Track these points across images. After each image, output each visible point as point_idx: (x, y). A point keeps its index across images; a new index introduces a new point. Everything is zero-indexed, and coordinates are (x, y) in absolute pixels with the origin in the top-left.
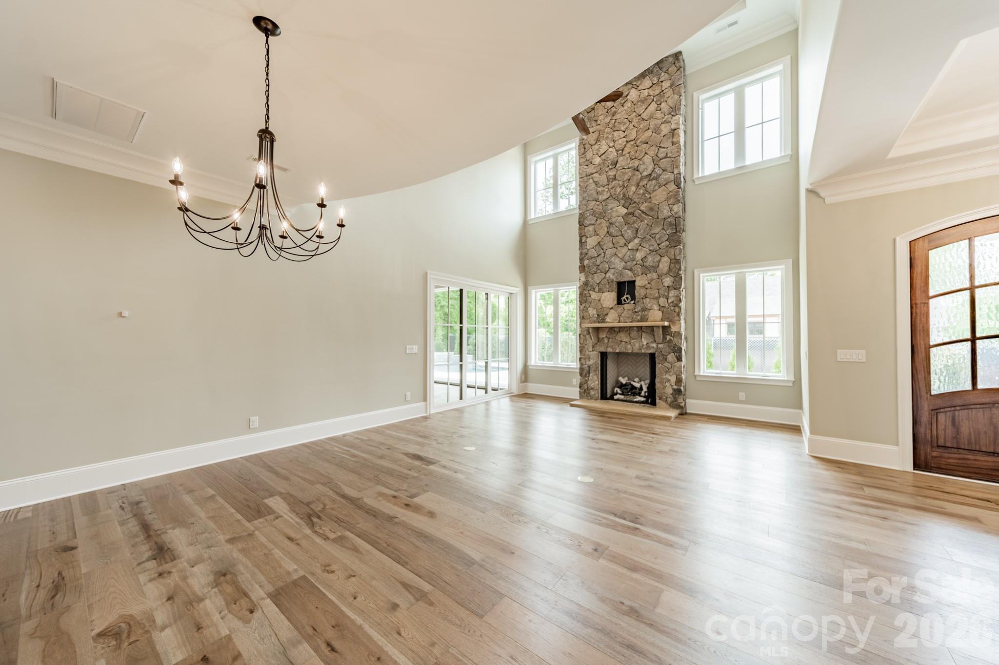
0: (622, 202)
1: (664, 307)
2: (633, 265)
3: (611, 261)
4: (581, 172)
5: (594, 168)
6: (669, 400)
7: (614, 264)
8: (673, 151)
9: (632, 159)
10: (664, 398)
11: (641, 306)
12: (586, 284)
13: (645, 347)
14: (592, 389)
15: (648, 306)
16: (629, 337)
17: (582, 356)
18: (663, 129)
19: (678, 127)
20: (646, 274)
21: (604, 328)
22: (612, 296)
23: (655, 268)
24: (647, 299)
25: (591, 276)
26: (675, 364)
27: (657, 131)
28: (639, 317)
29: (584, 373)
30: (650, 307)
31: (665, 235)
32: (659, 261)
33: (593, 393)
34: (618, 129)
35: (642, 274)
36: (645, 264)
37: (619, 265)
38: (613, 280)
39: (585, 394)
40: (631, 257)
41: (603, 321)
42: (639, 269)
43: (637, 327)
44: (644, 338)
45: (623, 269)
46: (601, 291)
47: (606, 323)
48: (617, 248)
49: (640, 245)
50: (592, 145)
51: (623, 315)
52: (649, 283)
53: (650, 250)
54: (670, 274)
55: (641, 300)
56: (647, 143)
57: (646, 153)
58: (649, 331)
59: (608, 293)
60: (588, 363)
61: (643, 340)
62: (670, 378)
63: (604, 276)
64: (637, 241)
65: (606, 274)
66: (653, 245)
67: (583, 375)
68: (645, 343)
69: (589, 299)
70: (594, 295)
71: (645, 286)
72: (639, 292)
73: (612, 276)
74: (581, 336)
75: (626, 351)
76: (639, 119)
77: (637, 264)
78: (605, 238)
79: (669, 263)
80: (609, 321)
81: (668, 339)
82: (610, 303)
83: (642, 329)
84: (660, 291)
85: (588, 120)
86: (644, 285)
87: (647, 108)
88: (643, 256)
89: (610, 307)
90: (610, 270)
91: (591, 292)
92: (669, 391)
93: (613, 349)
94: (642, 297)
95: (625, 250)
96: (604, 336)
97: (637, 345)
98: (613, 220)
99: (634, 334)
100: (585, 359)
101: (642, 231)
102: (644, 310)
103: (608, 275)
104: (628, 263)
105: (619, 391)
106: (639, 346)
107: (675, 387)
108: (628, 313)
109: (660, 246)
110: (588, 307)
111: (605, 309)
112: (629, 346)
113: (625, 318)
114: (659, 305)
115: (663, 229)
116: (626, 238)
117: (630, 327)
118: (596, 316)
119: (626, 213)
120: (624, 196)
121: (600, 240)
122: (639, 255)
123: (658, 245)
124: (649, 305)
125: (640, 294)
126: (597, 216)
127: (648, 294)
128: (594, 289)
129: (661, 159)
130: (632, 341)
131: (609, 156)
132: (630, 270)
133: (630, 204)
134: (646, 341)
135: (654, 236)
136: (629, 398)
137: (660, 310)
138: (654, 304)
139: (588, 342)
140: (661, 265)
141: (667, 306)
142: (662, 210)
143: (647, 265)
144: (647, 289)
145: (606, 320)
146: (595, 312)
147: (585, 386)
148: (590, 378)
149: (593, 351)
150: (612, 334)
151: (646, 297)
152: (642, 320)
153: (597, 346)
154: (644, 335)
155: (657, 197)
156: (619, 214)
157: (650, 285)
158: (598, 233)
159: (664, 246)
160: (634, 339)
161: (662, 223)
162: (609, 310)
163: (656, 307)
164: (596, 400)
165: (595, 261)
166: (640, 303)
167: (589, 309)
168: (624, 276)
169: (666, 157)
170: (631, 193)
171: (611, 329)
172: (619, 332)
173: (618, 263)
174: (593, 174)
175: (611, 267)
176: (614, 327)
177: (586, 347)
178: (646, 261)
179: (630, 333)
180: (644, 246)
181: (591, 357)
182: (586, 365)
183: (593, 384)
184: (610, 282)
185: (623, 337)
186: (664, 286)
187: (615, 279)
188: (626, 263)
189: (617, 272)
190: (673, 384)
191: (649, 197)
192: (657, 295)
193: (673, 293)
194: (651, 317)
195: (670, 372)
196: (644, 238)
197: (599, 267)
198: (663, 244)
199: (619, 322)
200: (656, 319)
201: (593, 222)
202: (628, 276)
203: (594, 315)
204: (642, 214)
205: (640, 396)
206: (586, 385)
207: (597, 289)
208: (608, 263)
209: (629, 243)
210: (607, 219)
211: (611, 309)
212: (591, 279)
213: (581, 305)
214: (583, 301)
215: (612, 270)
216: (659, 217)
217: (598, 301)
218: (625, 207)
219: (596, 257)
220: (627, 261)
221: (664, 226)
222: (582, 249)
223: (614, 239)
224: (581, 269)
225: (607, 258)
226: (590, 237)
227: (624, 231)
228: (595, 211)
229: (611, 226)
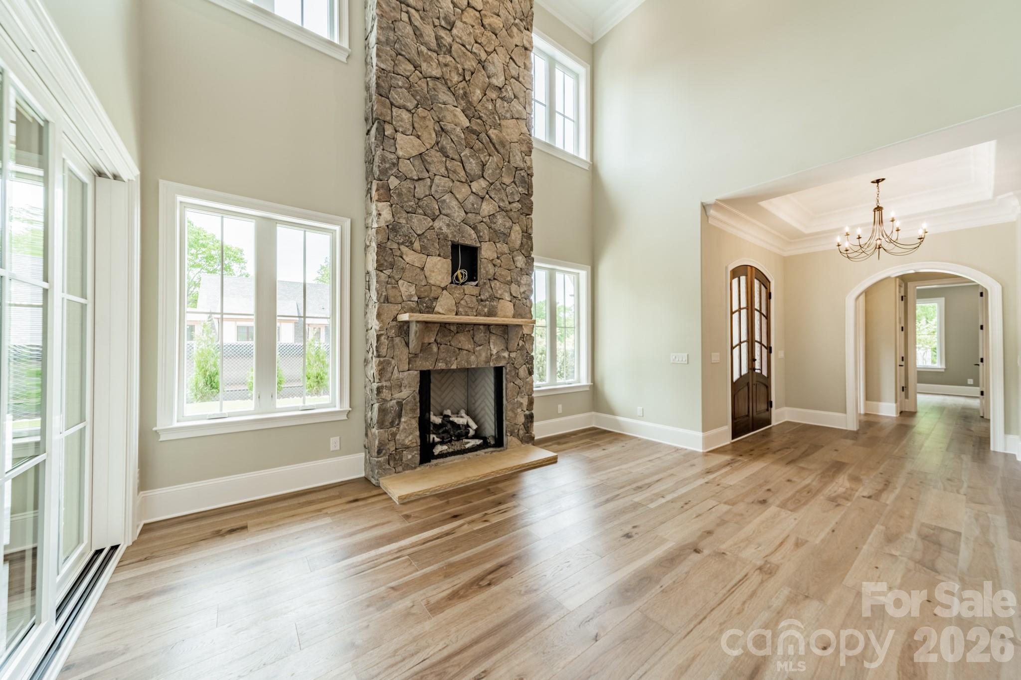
0: (463, 103)
1: (515, 297)
2: (477, 221)
3: (444, 201)
6: (521, 432)
7: (450, 208)
9: (476, 42)
10: (516, 431)
11: (489, 292)
12: (393, 228)
13: (494, 357)
14: (407, 448)
15: (497, 293)
16: (472, 342)
17: (384, 384)
18: (515, 35)
19: (530, 49)
20: (494, 242)
21: (429, 325)
23: (505, 236)
24: (496, 281)
25: (404, 215)
26: (528, 380)
27: (507, 27)
28: (486, 310)
29: (389, 418)
30: (501, 295)
31: (516, 192)
32: (511, 228)
33: (410, 457)
35: (489, 240)
36: (493, 226)
37: (457, 213)
38: (447, 236)
39: (392, 463)
40: (475, 206)
41: (431, 310)
42: (485, 233)
43: (484, 325)
44: (494, 343)
45: (462, 222)
46: (425, 251)
47: (436, 314)
48: (453, 181)
49: (487, 193)
51: (462, 302)
52: (498, 258)
53: (499, 207)
54: (523, 252)
55: (488, 281)
56: (496, 35)
57: (495, 50)
58: (499, 332)
59: (436, 258)
60: (397, 395)
61: (492, 346)
62: (521, 400)
63: (431, 224)
64: (483, 183)
65: (433, 220)
66: (503, 201)
67: (387, 423)
68: (494, 352)
69: (400, 263)
70: (411, 257)
71: (493, 260)
72: (485, 268)
73: (445, 229)
74: (383, 338)
75: (469, 367)
77: (482, 221)
78: (433, 152)
79: (521, 235)
80: (441, 311)
81: (520, 345)
82: (443, 279)
83: (489, 330)
84: (512, 274)
86: (491, 258)
88: (491, 213)
89: (443, 285)
90: (441, 216)
91: (404, 249)
92: (521, 419)
93: (447, 364)
94: (489, 277)
95: (465, 190)
96: (432, 340)
97: (484, 355)
98: (449, 127)
99: (480, 336)
100: (390, 388)
101: (490, 171)
102: (493, 298)
103: (437, 224)
104: (470, 215)
105: (437, 440)
106: (486, 357)
107: (527, 412)
108: (471, 301)
109: (511, 206)
110: (397, 277)
111: (433, 288)
112: (473, 358)
113: (466, 309)
114: (511, 294)
115: (514, 182)
116: (467, 171)
117: (475, 324)
118: (416, 299)
119: (468, 127)
120: (465, 93)
121: (423, 150)
122: (487, 208)
123: (510, 203)
124: (499, 292)
125: (487, 272)
126: (418, 98)
127: (497, 274)
128: (412, 243)
129: (512, 78)
130: (478, 348)
132: (473, 229)
133: (473, 117)
134: (496, 347)
135: (505, 186)
136: (457, 446)
137: (511, 301)
138: (505, 291)
139: (397, 352)
140: (512, 234)
141: (518, 296)
142: (514, 153)
143: (496, 228)
144: (494, 265)
145: (436, 309)
146: (412, 290)
147: (391, 447)
148: (401, 427)
149: (408, 370)
150: (447, 336)
151: (494, 279)
152: (491, 314)
153: (418, 359)
154: (493, 339)
155: (509, 131)
156: (457, 120)
157: (499, 261)
158: (420, 134)
159: (516, 208)
160: (480, 346)
161: (514, 173)
162: (440, 290)
163: (507, 297)
164: (415, 468)
165: (413, 187)
166: (487, 287)
167: (400, 282)
168: (464, 235)
169: (517, 79)
170: (475, 98)
171: (444, 326)
172: (457, 333)
173: (457, 209)
175: (443, 212)
176: (449, 324)
177: (393, 362)
178: (494, 220)
179: (474, 335)
180: (493, 196)
181: (405, 382)
182: (394, 402)
183: (410, 438)
184: (441, 238)
185: (463, 341)
186: (516, 267)
187: (450, 236)
188: (466, 213)
189: (453, 225)
190: (525, 409)
191: (499, 122)
192: (509, 278)
193: (525, 279)
194: (501, 310)
195: (522, 393)
196: (492, 184)
197: (420, 203)
198: (514, 205)
199: (457, 314)
200: (507, 314)
201: (410, 105)
202: (469, 238)
203: (411, 296)
204: (491, 145)
205: (467, 438)
206: (392, 443)
207: (417, 245)
208: (437, 201)
209: (471, 182)
210: (436, 118)
211: (443, 289)
212: (404, 221)
213: (381, 271)
214: (385, 264)
215: (445, 217)
216: (511, 162)
217: (419, 270)
218: (466, 115)
219: (414, 180)
220: (468, 211)
221: (516, 179)
222: (383, 150)
223: (448, 162)
224: (381, 191)
225: (436, 191)
226: (402, 133)
227: (464, 156)
228: (414, 86)
229: (444, 134)
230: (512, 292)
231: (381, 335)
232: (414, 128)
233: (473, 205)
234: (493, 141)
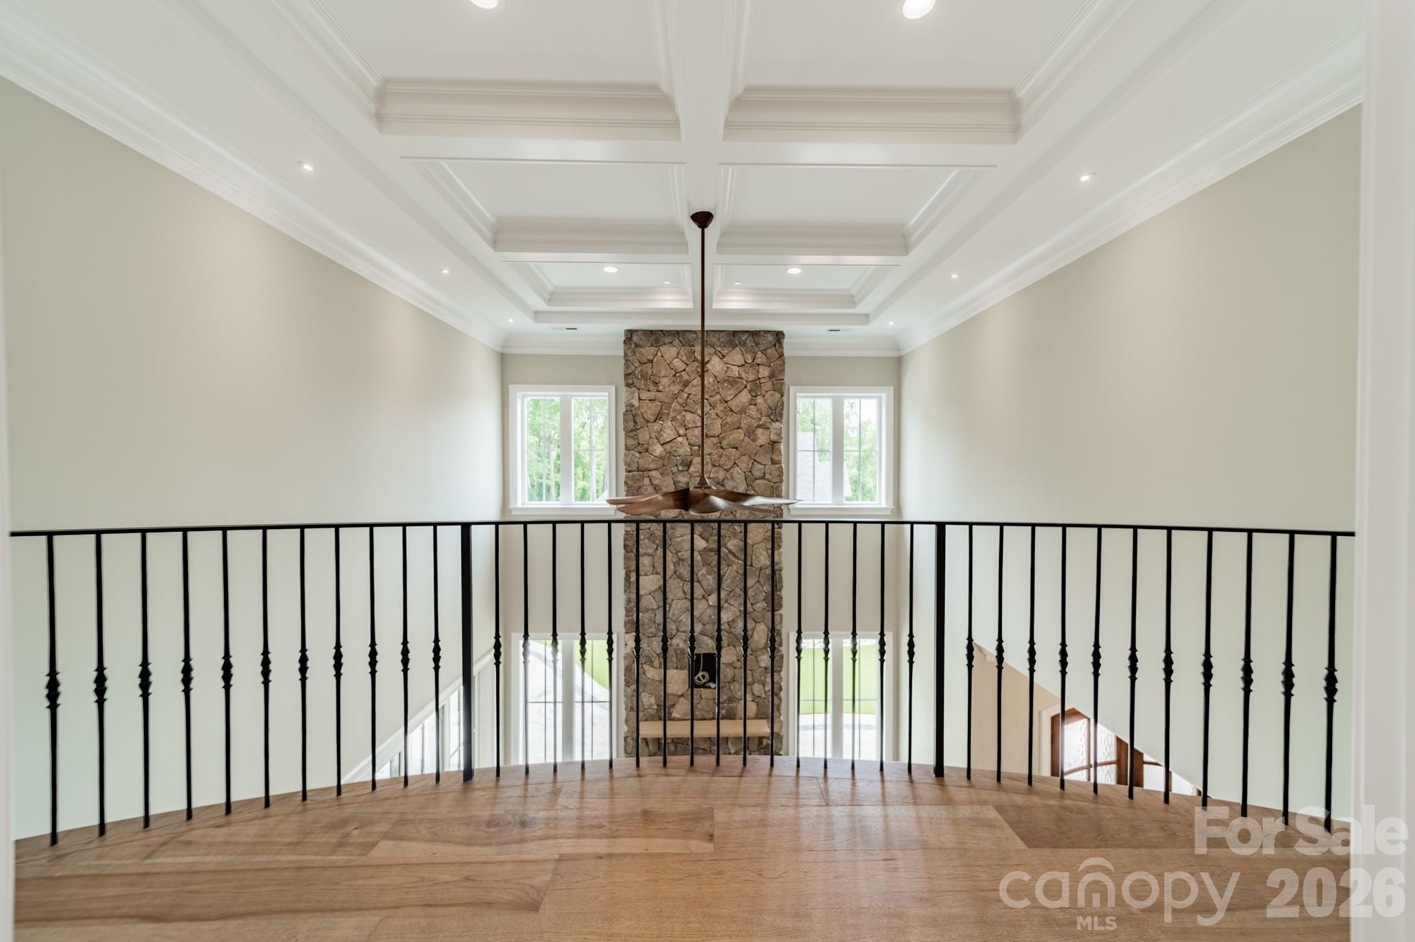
0: (699, 529)
1: (758, 697)
3: (681, 621)
4: (628, 460)
5: (653, 461)
8: (773, 473)
9: (715, 466)
11: (727, 694)
15: (736, 695)
18: (759, 436)
19: (779, 441)
20: (734, 646)
22: (682, 676)
24: (736, 683)
25: (646, 639)
27: (750, 433)
28: (723, 711)
30: (740, 696)
31: (761, 592)
32: (753, 629)
34: (693, 411)
35: (729, 645)
36: (733, 630)
38: (684, 650)
40: (713, 617)
41: (668, 716)
42: (724, 639)
44: (732, 743)
45: (700, 633)
49: (726, 601)
50: (648, 421)
51: (699, 706)
52: (738, 660)
53: (739, 611)
54: (768, 650)
55: (727, 684)
56: (737, 448)
57: (735, 463)
59: (676, 671)
61: (730, 745)
63: (668, 643)
68: (733, 751)
69: (643, 679)
70: (651, 673)
71: (733, 663)
72: (725, 673)
73: (682, 645)
74: (629, 740)
76: (726, 408)
78: (671, 582)
79: (766, 633)
80: (677, 716)
81: (764, 744)
82: (680, 687)
84: (754, 674)
85: (642, 376)
86: (730, 662)
87: (736, 395)
88: (731, 619)
89: (680, 693)
90: (679, 633)
91: (645, 667)
94: (728, 680)
95: (702, 605)
101: (729, 581)
102: (731, 700)
103: (675, 642)
104: (707, 626)
108: (708, 705)
109: (754, 607)
110: (640, 691)
111: (670, 697)
113: (703, 713)
114: (753, 694)
115: (758, 582)
116: (705, 587)
118: (655, 707)
119: (705, 548)
121: (662, 583)
122: (725, 617)
123: (752, 605)
124: (739, 693)
125: (726, 675)
126: (657, 542)
127: (737, 676)
128: (652, 662)
129: (756, 479)
131: (678, 450)
132: (711, 638)
133: (711, 535)
134: (734, 747)
137: (753, 701)
139: (641, 751)
140: (755, 635)
141: (763, 696)
142: (758, 554)
143: (736, 633)
144: (735, 668)
145: (673, 715)
151: (734, 680)
152: (728, 716)
155: (752, 535)
157: (740, 663)
158: (659, 570)
159: (759, 608)
161: (758, 574)
162: (677, 698)
163: (748, 697)
165: (653, 615)
166: (725, 689)
168: (701, 646)
169: (763, 478)
174: (650, 471)
175: (681, 630)
178: (734, 626)
180: (732, 603)
184: (679, 652)
186: (760, 667)
188: (704, 625)
191: (739, 530)
194: (741, 711)
196: (731, 592)
198: (758, 605)
200: (748, 714)
201: (650, 551)
202: (707, 646)
203: (652, 705)
204: (730, 556)
207: (656, 663)
208: (675, 622)
209: (709, 595)
210: (674, 551)
211: (680, 696)
212: (646, 645)
213: (628, 686)
214: (631, 681)
215: (682, 634)
216: (754, 565)
217: (658, 683)
218: (702, 538)
219: (654, 609)
220: (705, 623)
221: (760, 579)
222: (630, 592)
223: (685, 586)
224: (628, 626)
225: (673, 614)
226: (644, 575)
227: (701, 575)
228: (654, 534)
229: (681, 562)
230: (754, 692)
231: (628, 737)
232: (654, 567)
233: (710, 616)
234: (733, 551)
